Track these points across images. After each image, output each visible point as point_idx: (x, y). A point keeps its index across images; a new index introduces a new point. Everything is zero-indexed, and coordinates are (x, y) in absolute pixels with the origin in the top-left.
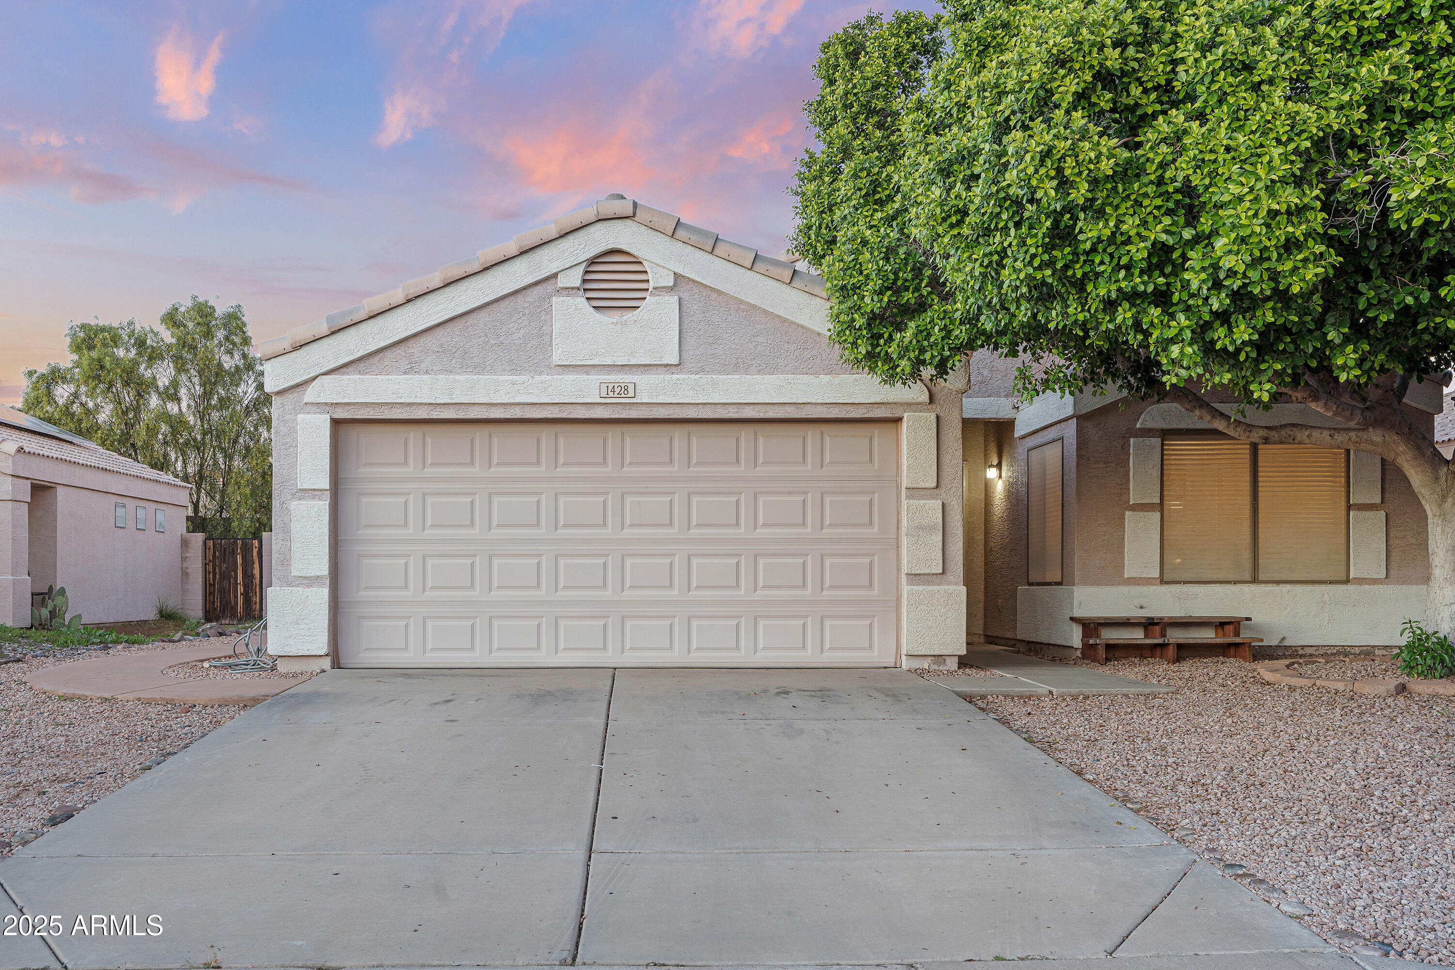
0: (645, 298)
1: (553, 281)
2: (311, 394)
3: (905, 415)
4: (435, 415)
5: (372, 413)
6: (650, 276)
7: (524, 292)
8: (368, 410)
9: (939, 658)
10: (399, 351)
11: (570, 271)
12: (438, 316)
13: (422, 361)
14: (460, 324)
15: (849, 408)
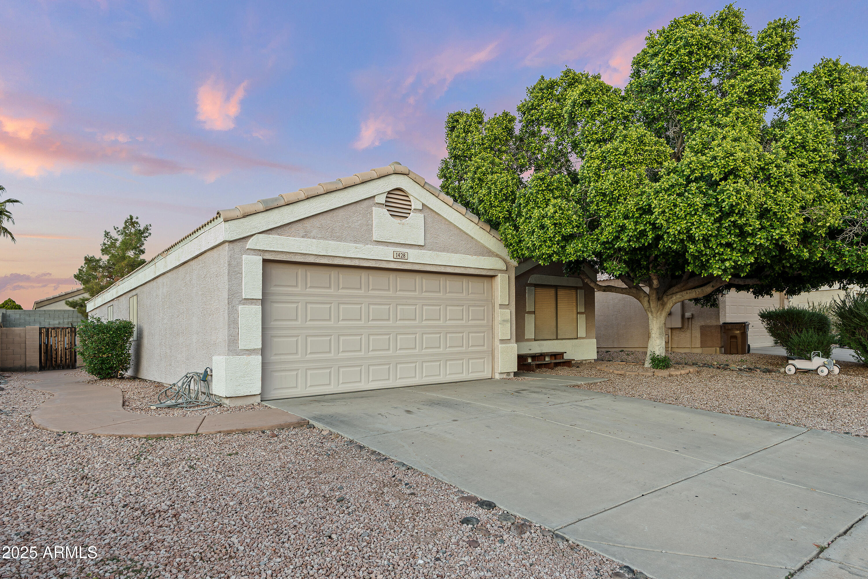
0: (410, 213)
1: (372, 199)
2: (250, 244)
3: (499, 275)
4: (318, 261)
5: (285, 257)
6: (412, 203)
7: (360, 203)
8: (283, 255)
9: (508, 373)
10: (299, 225)
11: (381, 195)
12: (322, 208)
13: (311, 232)
14: (330, 214)
15: (482, 270)
